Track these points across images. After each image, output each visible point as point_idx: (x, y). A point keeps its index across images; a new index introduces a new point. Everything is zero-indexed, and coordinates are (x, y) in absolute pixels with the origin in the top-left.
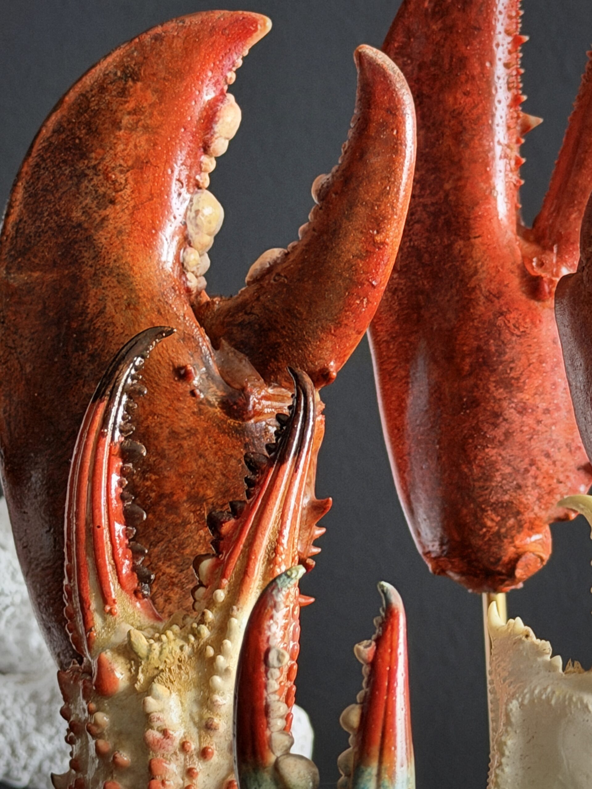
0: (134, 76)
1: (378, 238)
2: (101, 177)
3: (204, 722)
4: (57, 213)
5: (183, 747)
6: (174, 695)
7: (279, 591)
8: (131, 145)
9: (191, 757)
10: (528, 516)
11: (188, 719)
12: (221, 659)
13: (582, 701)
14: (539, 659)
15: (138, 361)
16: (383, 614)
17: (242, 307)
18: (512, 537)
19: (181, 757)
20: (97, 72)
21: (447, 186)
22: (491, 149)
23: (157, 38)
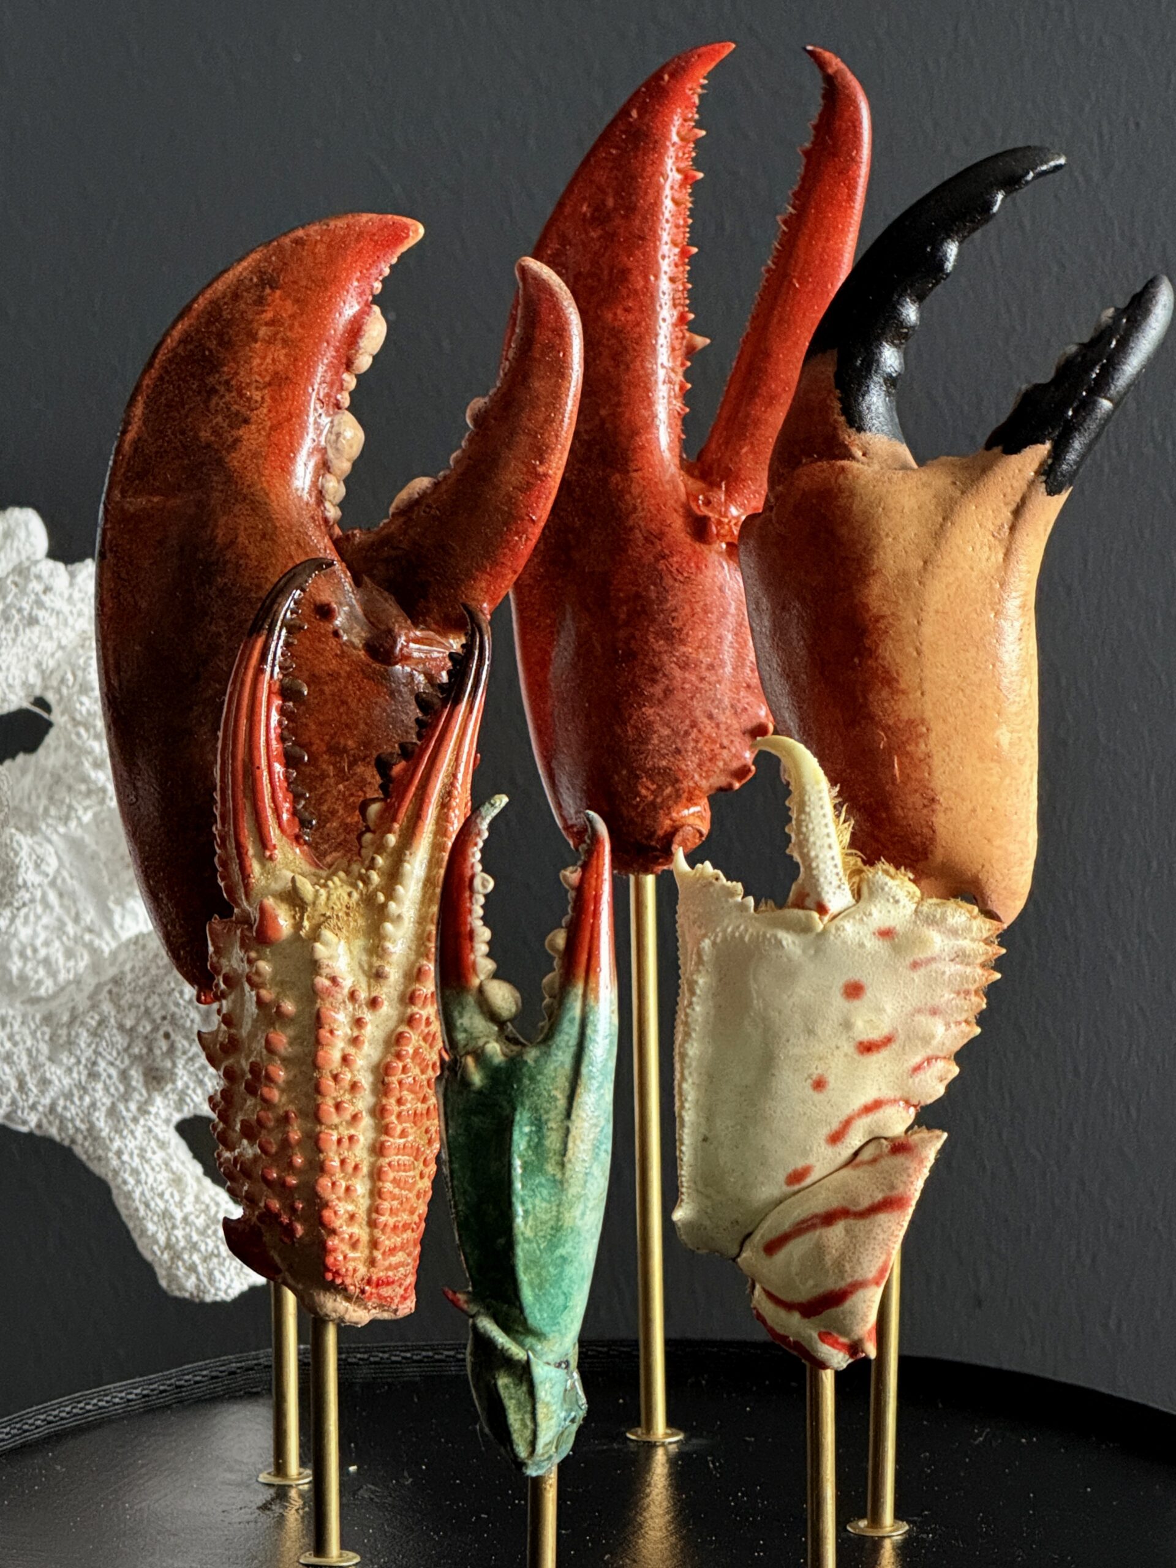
0: (273, 284)
1: (541, 470)
2: (234, 394)
3: (374, 971)
4: (183, 433)
5: (352, 996)
6: (343, 942)
7: (483, 819)
8: (269, 360)
9: (360, 1006)
10: (687, 784)
11: (357, 967)
12: (392, 905)
13: (776, 938)
14: (731, 900)
15: (297, 593)
16: (588, 841)
17: (385, 541)
18: (669, 808)
19: (350, 1007)
20: (230, 276)
21: (603, 412)
22: (654, 373)
23: (298, 242)
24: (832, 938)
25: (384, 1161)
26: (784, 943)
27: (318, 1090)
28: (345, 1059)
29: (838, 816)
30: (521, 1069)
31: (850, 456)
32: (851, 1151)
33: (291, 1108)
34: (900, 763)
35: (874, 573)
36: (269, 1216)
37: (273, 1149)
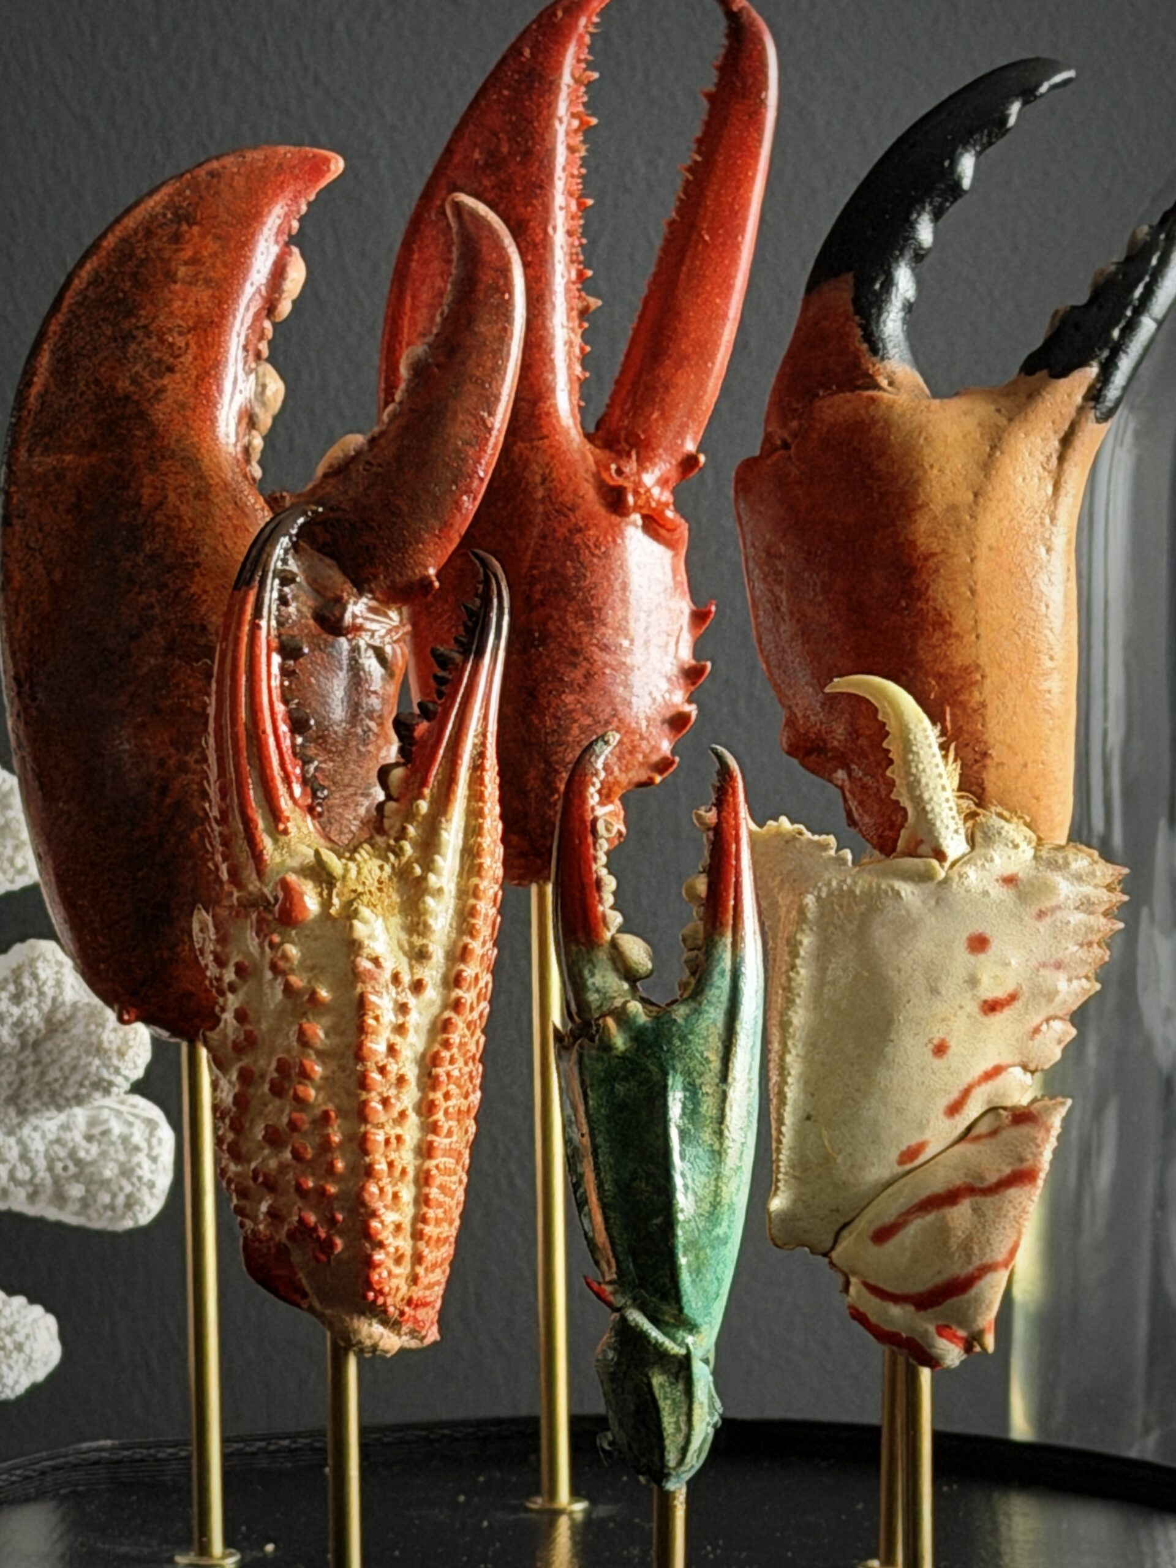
0: (191, 222)
1: (487, 420)
2: (154, 339)
3: (416, 950)
4: (97, 383)
5: (396, 979)
6: (380, 920)
8: (191, 303)
9: (403, 990)
11: (396, 948)
12: (432, 878)
13: (893, 889)
14: (824, 854)
15: (285, 541)
19: (393, 989)
20: (139, 213)
23: (212, 174)
24: (954, 886)
25: (431, 1164)
26: (903, 894)
27: (363, 1083)
28: (392, 1050)
29: (945, 757)
30: (670, 1029)
31: (877, 387)
32: (967, 1123)
33: (330, 1107)
34: (953, 715)
35: (921, 507)
36: (303, 1230)
37: (309, 1154)
